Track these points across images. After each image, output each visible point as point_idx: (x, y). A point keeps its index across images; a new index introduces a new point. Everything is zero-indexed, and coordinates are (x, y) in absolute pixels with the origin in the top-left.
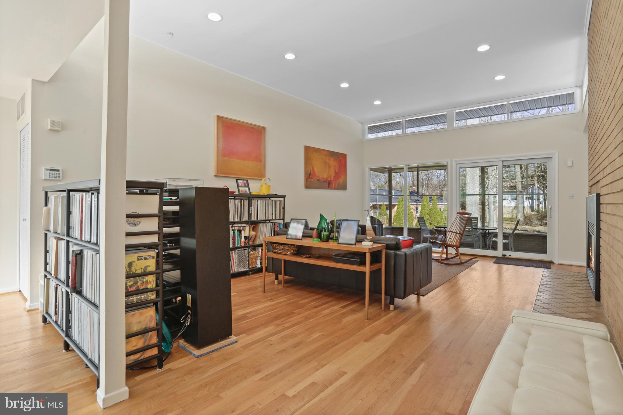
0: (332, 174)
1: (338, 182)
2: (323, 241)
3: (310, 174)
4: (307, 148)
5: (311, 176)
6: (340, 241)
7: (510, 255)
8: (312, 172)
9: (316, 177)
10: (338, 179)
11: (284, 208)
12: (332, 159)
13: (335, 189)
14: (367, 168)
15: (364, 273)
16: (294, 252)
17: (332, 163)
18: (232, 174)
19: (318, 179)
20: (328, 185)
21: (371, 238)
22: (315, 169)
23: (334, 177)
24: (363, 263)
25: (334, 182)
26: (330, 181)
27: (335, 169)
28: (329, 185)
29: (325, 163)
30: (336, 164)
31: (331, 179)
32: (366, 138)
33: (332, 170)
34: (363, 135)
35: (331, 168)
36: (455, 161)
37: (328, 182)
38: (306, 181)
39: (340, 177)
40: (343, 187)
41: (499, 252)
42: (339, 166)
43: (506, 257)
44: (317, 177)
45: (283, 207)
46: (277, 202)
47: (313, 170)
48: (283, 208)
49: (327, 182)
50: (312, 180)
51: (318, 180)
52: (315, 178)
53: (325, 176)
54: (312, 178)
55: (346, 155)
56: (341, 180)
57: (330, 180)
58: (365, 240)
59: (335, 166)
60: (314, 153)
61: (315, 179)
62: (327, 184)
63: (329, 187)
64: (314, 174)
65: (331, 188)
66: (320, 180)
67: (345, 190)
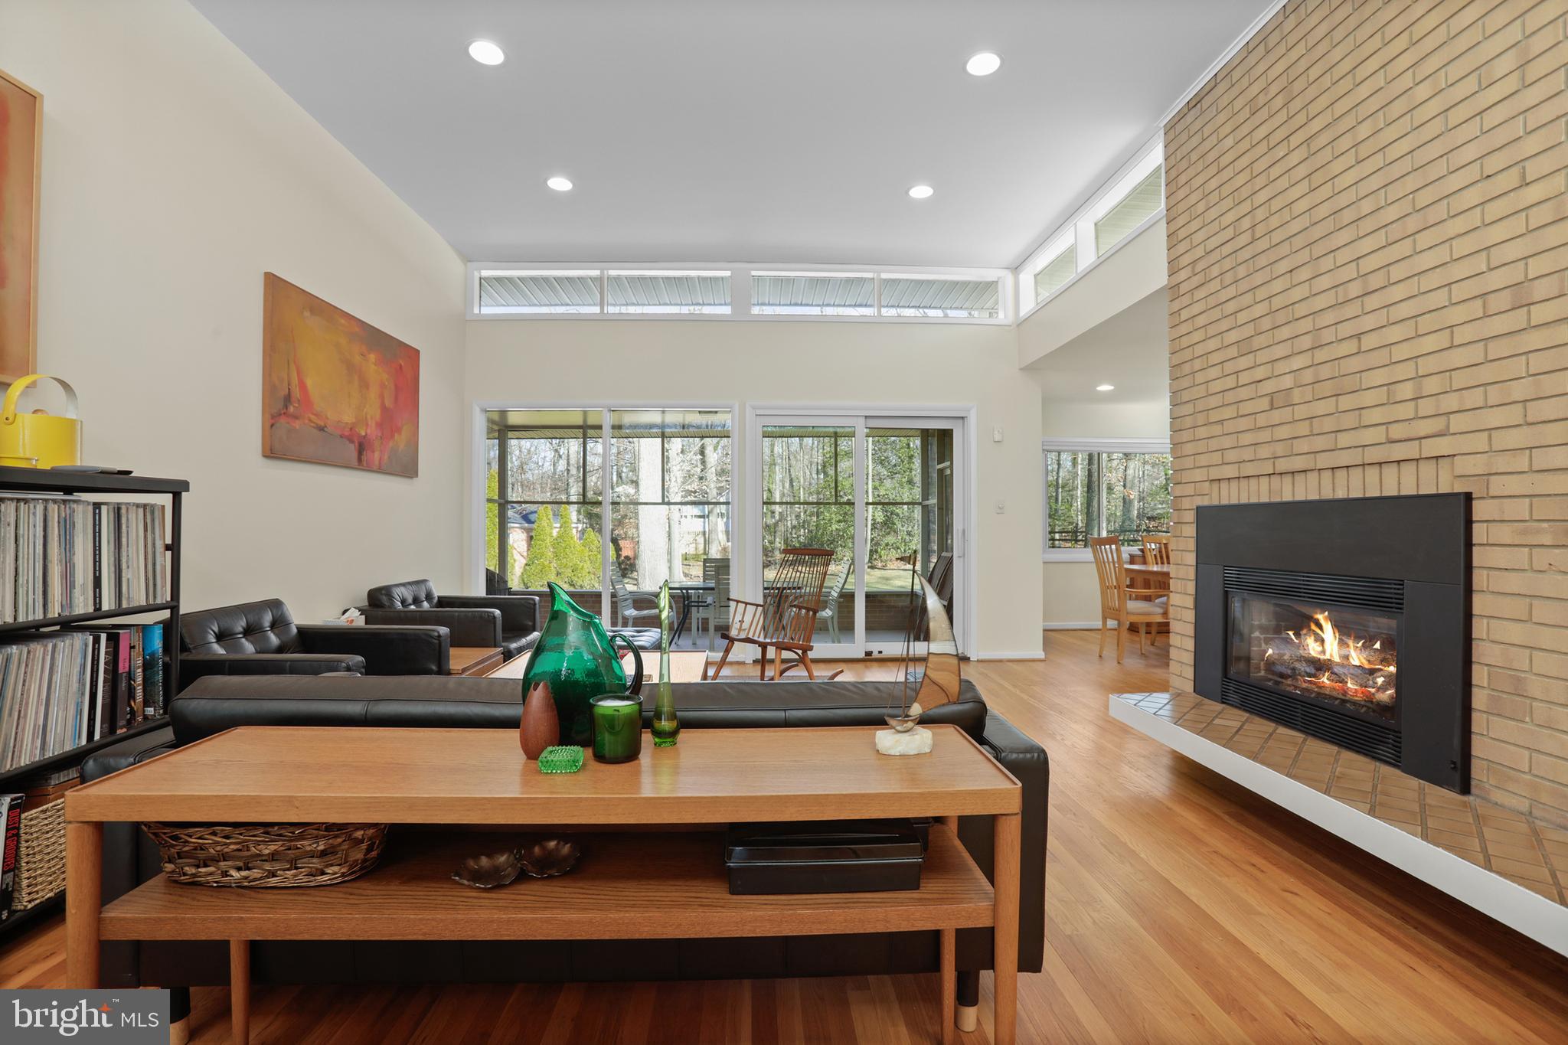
0: (373, 412)
1: (391, 444)
2: (611, 764)
3: (288, 399)
4: (274, 285)
5: (291, 409)
7: (880, 652)
8: (296, 393)
9: (313, 417)
10: (392, 436)
11: (174, 547)
12: (372, 357)
13: (380, 471)
14: (476, 411)
17: (374, 369)
19: (322, 424)
20: (356, 455)
22: (309, 382)
23: (380, 426)
25: (377, 444)
26: (364, 437)
27: (382, 397)
28: (360, 453)
29: (350, 367)
30: (385, 376)
31: (369, 431)
32: (475, 310)
33: (373, 394)
34: (468, 302)
35: (367, 387)
36: (754, 408)
37: (356, 440)
38: (272, 426)
39: (399, 430)
40: (408, 469)
42: (396, 386)
44: (317, 415)
45: (169, 541)
46: (132, 516)
47: (303, 386)
48: (168, 548)
49: (351, 441)
50: (297, 424)
51: (321, 429)
52: (310, 420)
53: (348, 418)
54: (296, 417)
55: (417, 351)
56: (401, 440)
57: (364, 434)
59: (382, 386)
60: (307, 314)
61: (307, 421)
62: (352, 449)
63: (360, 460)
64: (306, 401)
65: (369, 469)
66: (329, 429)
67: (412, 478)
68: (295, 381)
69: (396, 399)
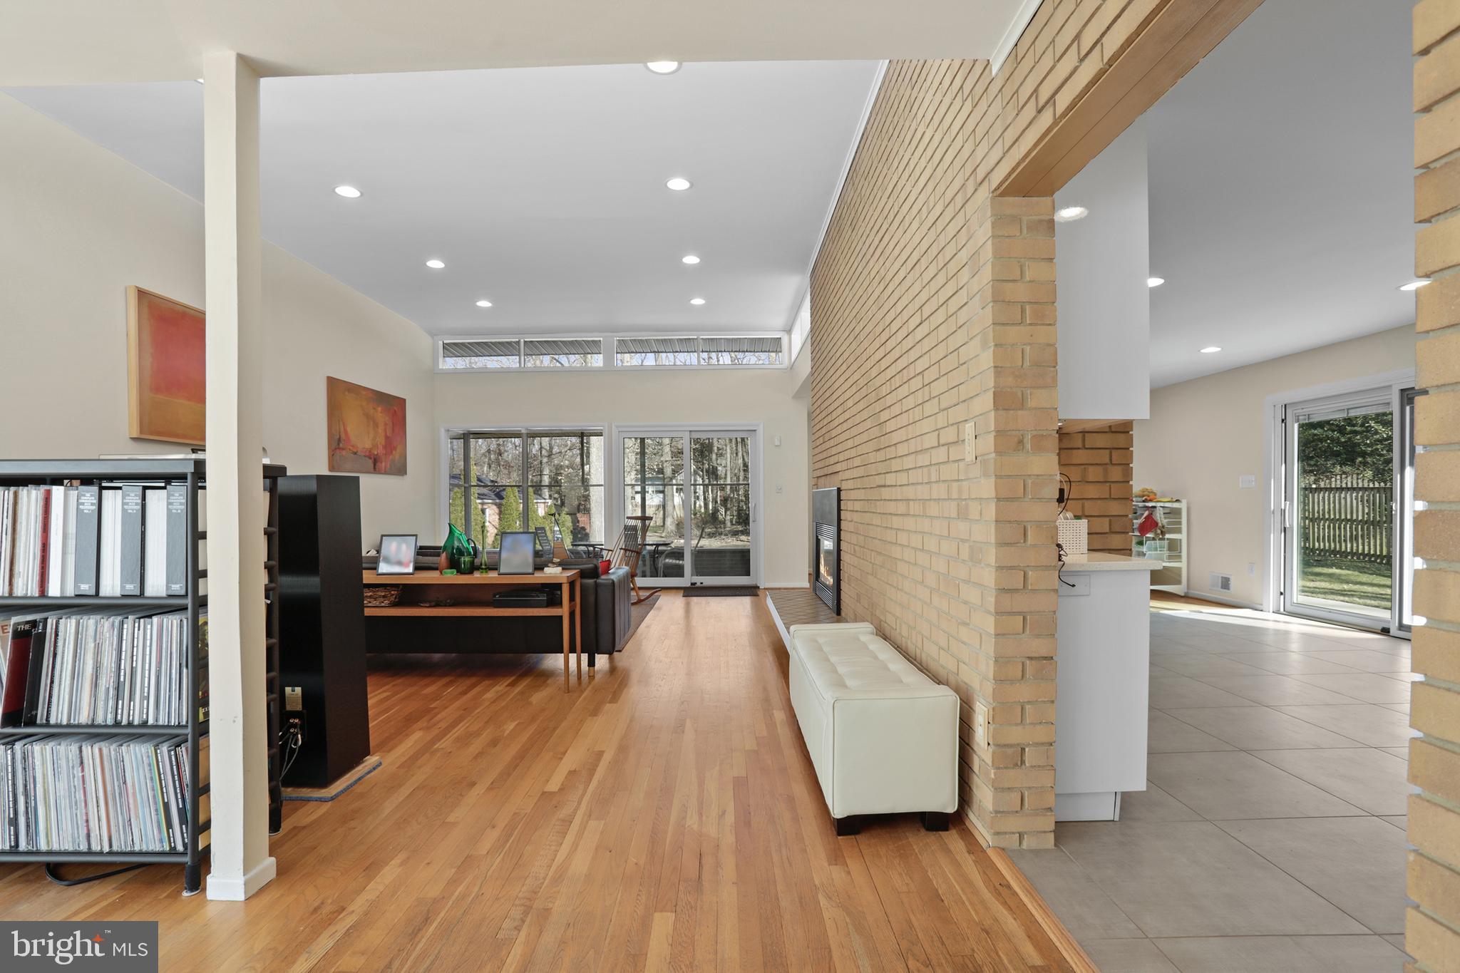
0: (381, 440)
1: (391, 457)
2: (462, 573)
3: (339, 440)
4: (333, 383)
5: (341, 445)
6: (501, 571)
7: (702, 583)
8: (343, 436)
9: (351, 448)
10: (392, 452)
12: (379, 409)
13: (386, 473)
14: (443, 430)
15: (559, 619)
16: (397, 600)
17: (381, 417)
18: (177, 436)
19: (355, 450)
20: (372, 465)
21: (559, 560)
22: (349, 430)
23: (385, 447)
24: (555, 601)
25: (384, 457)
26: (377, 455)
27: (385, 430)
28: (376, 465)
29: (367, 416)
30: (387, 418)
31: (379, 451)
32: (440, 367)
33: (381, 429)
34: (435, 361)
35: (377, 427)
36: (617, 427)
37: (372, 457)
38: (332, 455)
39: (395, 448)
40: (401, 470)
41: (684, 582)
42: (394, 423)
43: (696, 585)
44: (353, 446)
47: (346, 431)
49: (370, 458)
50: (344, 453)
51: (355, 453)
52: (350, 449)
53: (368, 445)
54: (343, 449)
55: (405, 400)
56: (396, 454)
57: (376, 453)
58: (549, 565)
59: (386, 424)
60: (347, 393)
61: (348, 450)
62: (370, 462)
63: (375, 468)
64: (348, 439)
65: (380, 473)
66: (359, 453)
67: (403, 475)
68: (342, 430)
69: (393, 430)
